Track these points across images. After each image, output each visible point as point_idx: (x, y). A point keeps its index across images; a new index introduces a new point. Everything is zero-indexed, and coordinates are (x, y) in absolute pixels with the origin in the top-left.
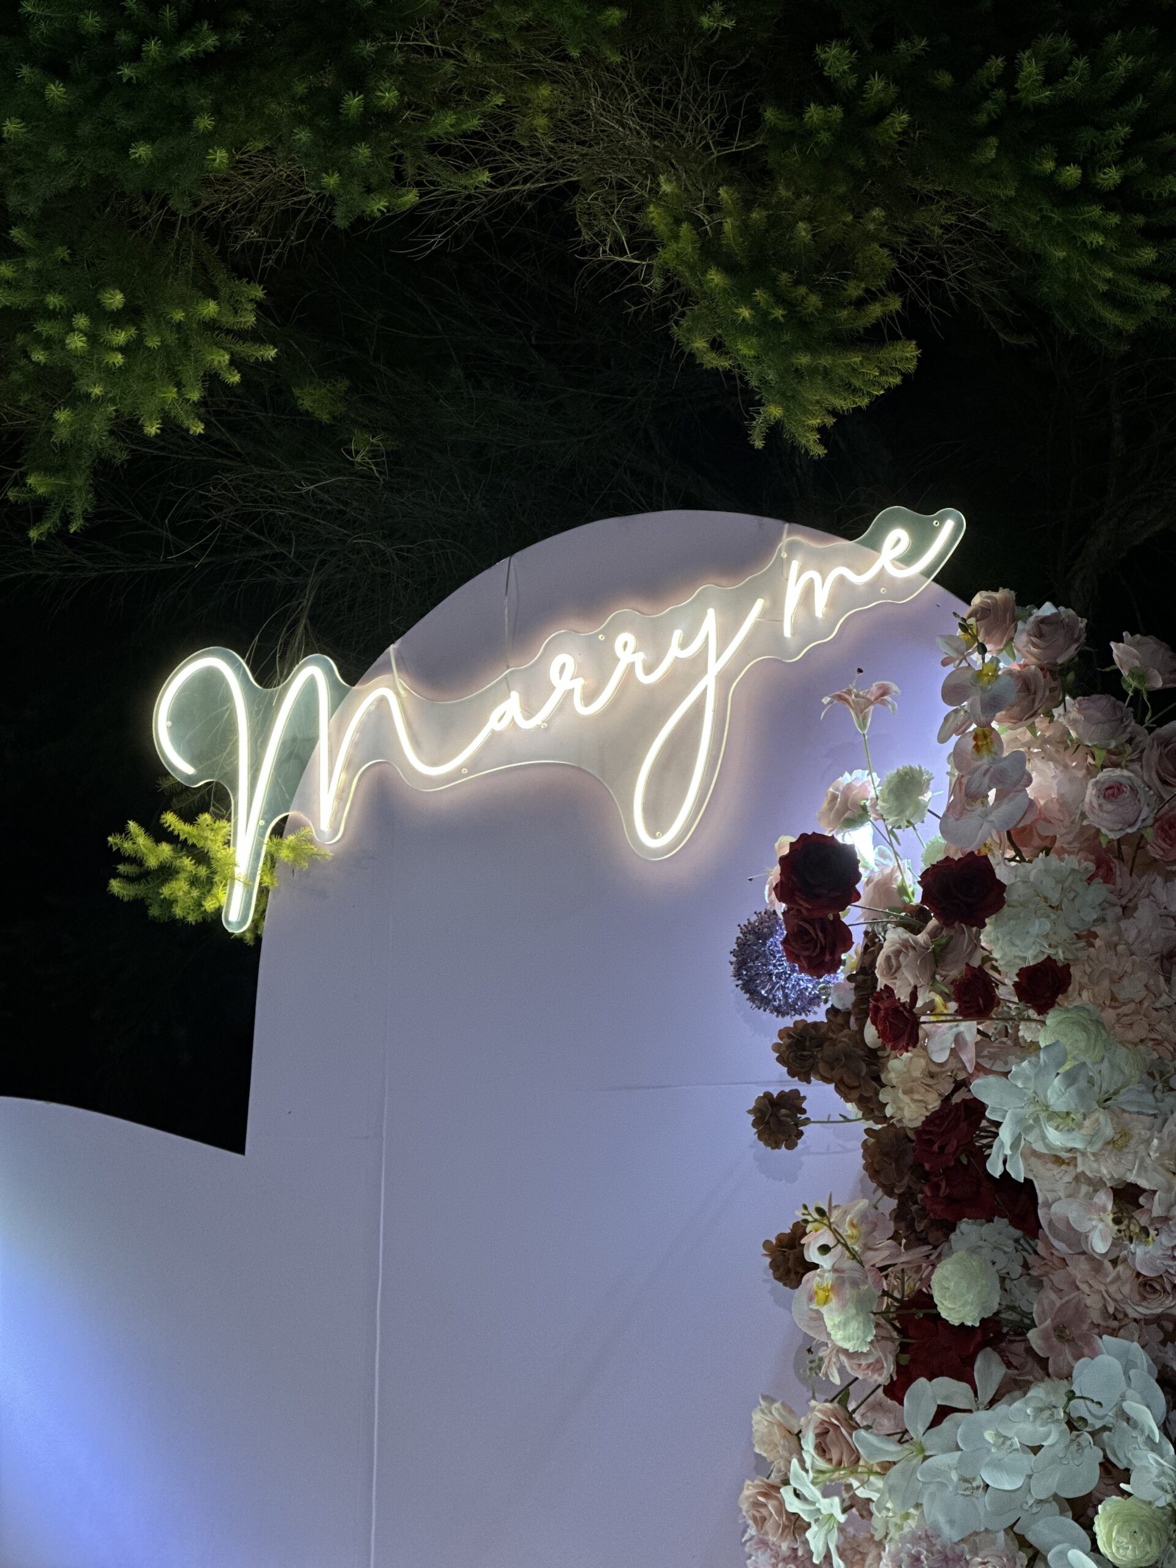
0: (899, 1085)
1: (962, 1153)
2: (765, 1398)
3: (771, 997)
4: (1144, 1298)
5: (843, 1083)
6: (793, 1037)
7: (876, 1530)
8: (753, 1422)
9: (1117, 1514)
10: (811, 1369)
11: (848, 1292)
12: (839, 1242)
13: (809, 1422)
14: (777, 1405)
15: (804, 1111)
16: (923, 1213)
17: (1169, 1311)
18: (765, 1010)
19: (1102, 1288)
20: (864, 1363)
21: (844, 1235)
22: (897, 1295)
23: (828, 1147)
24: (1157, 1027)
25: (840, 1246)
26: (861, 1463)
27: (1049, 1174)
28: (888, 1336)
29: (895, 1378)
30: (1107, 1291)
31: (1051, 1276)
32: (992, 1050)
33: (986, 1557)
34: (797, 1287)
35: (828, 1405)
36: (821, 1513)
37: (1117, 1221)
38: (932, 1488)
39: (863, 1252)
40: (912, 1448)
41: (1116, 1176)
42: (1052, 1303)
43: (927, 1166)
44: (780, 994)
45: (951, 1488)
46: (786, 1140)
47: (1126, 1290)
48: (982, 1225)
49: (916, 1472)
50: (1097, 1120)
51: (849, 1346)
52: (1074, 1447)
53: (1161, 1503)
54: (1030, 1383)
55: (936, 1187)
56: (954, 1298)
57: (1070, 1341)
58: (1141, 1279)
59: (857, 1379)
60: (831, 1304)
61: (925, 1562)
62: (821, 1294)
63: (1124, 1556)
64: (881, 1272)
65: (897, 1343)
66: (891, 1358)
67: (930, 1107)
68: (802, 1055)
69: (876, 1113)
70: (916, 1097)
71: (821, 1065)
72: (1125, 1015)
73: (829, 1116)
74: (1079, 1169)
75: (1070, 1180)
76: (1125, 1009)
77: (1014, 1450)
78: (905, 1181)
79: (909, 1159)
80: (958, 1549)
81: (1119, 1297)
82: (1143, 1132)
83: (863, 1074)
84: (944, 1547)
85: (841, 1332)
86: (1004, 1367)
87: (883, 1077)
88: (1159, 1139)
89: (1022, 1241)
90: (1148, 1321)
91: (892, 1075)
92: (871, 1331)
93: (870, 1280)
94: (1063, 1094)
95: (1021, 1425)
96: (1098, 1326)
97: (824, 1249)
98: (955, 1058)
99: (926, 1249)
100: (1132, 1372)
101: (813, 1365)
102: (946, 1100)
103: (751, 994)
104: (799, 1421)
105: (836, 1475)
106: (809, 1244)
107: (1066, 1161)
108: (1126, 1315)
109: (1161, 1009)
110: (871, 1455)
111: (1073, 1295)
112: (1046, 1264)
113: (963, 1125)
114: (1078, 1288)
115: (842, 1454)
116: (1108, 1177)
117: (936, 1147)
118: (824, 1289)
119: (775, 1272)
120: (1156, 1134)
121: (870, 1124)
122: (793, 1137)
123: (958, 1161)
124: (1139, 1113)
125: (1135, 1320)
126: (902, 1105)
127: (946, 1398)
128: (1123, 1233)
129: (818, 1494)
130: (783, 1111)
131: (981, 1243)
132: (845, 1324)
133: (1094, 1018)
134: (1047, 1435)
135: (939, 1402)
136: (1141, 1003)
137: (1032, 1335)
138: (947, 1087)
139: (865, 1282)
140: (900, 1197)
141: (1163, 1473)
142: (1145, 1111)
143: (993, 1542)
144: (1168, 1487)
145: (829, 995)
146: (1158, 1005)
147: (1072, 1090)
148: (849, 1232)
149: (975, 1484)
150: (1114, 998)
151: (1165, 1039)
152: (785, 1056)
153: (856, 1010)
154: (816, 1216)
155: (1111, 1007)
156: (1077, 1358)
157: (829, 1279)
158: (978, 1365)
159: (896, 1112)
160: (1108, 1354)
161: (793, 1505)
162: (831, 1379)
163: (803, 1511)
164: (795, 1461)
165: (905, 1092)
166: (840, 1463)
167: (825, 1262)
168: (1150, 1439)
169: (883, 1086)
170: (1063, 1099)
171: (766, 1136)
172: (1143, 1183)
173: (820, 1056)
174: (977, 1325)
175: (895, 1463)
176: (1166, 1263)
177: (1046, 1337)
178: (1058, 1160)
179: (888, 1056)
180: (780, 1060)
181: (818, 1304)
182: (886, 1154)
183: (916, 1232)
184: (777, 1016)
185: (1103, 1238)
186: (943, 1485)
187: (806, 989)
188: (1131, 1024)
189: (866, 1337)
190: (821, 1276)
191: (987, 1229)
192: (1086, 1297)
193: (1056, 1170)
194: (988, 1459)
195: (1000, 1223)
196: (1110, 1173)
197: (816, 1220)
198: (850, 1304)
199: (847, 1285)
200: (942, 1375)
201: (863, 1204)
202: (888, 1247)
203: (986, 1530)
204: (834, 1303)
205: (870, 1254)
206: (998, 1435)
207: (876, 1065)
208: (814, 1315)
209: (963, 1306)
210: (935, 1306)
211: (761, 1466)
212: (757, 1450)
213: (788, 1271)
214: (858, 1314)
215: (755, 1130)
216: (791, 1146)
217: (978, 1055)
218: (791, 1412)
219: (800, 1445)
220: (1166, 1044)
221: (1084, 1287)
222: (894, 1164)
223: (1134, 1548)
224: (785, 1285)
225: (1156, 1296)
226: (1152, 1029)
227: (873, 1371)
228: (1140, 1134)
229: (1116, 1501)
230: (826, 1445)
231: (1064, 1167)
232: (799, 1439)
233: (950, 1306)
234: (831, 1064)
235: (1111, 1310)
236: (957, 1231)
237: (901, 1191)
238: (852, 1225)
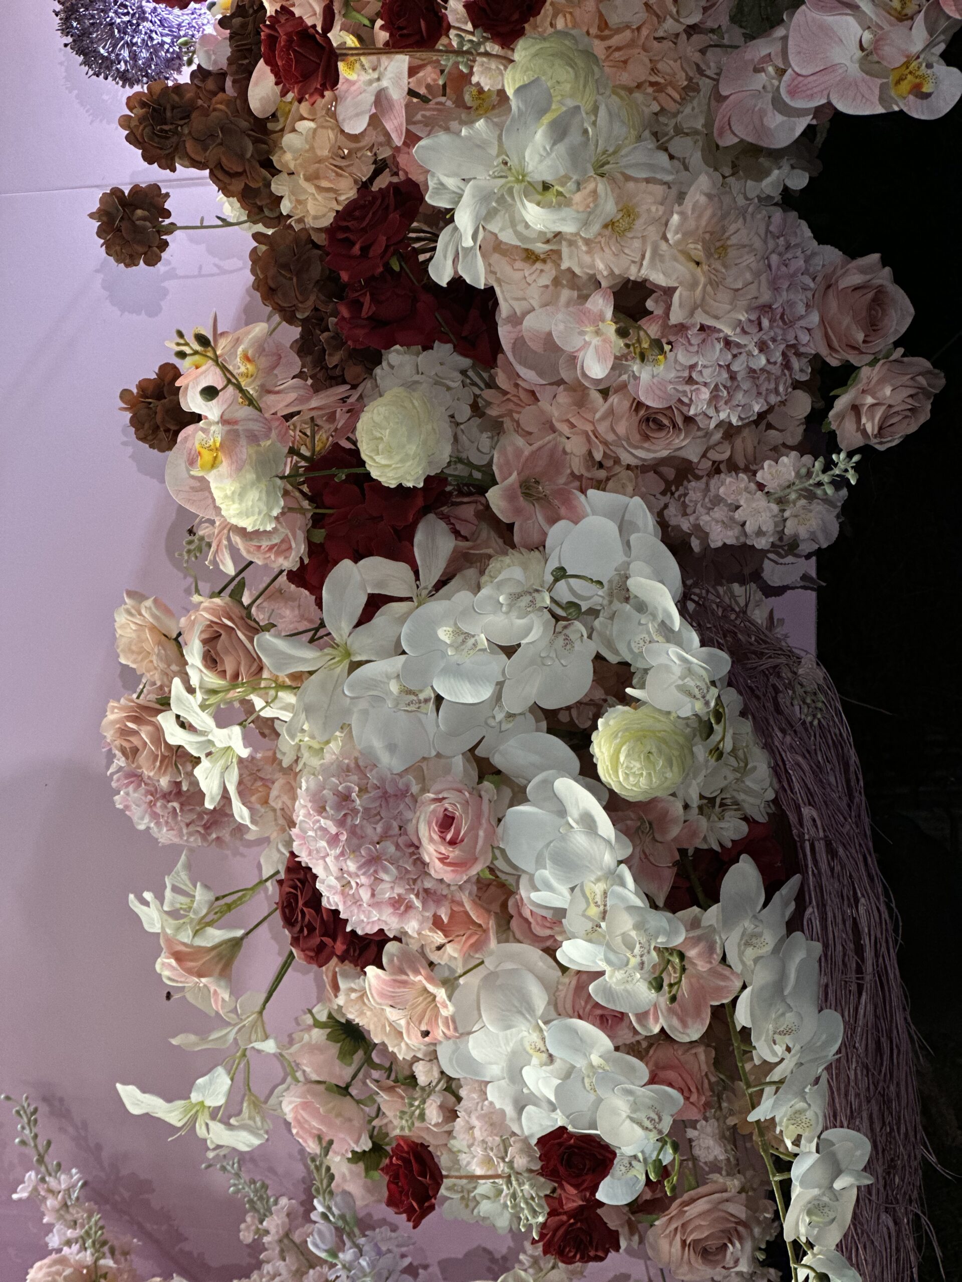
0: (299, 169)
1: (393, 255)
2: (130, 594)
3: (113, 56)
4: (647, 438)
5: (222, 168)
6: (149, 106)
7: (284, 754)
8: (117, 625)
9: (627, 730)
10: (189, 552)
11: (244, 450)
12: (229, 381)
13: (193, 623)
14: (149, 603)
15: (168, 214)
16: (338, 342)
17: (678, 453)
18: (106, 78)
19: (589, 428)
20: (265, 544)
21: (235, 372)
22: (304, 451)
23: (200, 268)
24: (660, 66)
25: (231, 388)
26: (265, 675)
27: (519, 275)
28: (296, 506)
29: (306, 561)
30: (595, 432)
31: (516, 416)
32: (428, 113)
33: (440, 792)
34: (170, 448)
35: (217, 600)
36: (214, 745)
37: (622, 333)
38: (363, 704)
39: (261, 396)
40: (335, 652)
41: (617, 272)
42: (518, 452)
43: (345, 276)
44: (125, 53)
45: (390, 704)
46: (145, 254)
47: (621, 429)
48: (418, 354)
49: (343, 683)
50: (595, 192)
51: (248, 524)
52: (560, 641)
53: (686, 712)
54: (490, 557)
55: (356, 306)
56: (389, 452)
57: (543, 500)
58: (642, 413)
59: (251, 563)
60: (220, 469)
61: (358, 802)
62: (207, 456)
63: (634, 785)
64: (287, 421)
65: (309, 515)
66: (301, 535)
67: (342, 198)
68: (162, 131)
69: (267, 212)
70: (325, 184)
71: (190, 146)
72: (618, 49)
73: (202, 220)
74: (564, 266)
75: (548, 282)
76: (615, 41)
77: (480, 650)
78: (310, 303)
79: (316, 272)
80: (401, 784)
81: (611, 437)
82: (653, 209)
83: (248, 155)
84: (382, 780)
85: (236, 506)
86: (453, 537)
87: (274, 159)
88: (681, 214)
89: (470, 373)
90: (644, 469)
91: (288, 157)
92: (278, 502)
93: (274, 434)
94: (548, 154)
95: (490, 618)
96: (580, 478)
97: (210, 393)
98: (375, 128)
99: (342, 389)
100: (633, 538)
101: (192, 547)
102: (364, 187)
103: (85, 55)
104: (178, 622)
105: (232, 694)
106: (187, 388)
107: (542, 256)
108: (617, 461)
109: (663, 38)
110: (279, 667)
111: (547, 439)
112: (508, 399)
113: (394, 216)
114: (553, 430)
115: (239, 664)
116: (605, 273)
117: (356, 250)
118: (210, 449)
119: (137, 430)
120: (676, 207)
121: (260, 228)
122: (155, 249)
123: (387, 267)
124: (648, 181)
125: (629, 467)
126: (302, 198)
127: (380, 584)
128: (632, 349)
129: (210, 723)
130: (139, 212)
131: (417, 378)
132: (241, 495)
133: (581, 47)
134: (528, 631)
135: (370, 591)
136: (639, 29)
137: (494, 496)
138: (365, 171)
139: (267, 437)
140: (304, 323)
141: (689, 671)
142: (659, 176)
143: (447, 770)
144: (696, 692)
145: (194, 52)
146: (660, 33)
147: (561, 148)
148: (243, 369)
149: (422, 696)
150: (603, 24)
151: (671, 83)
152: (138, 134)
153: (234, 67)
154: (197, 347)
155: (597, 37)
156: (553, 521)
157: (216, 434)
158: (419, 537)
159: (295, 207)
160: (594, 513)
161: (175, 736)
162: (221, 567)
163: (190, 743)
164: (177, 683)
165: (307, 179)
166: (236, 676)
167: (211, 411)
168: (665, 630)
169: (275, 172)
170: (548, 162)
171: (118, 248)
172: (659, 278)
173: (186, 131)
174: (421, 485)
175: (311, 673)
176: (680, 388)
177: (510, 497)
178: (531, 257)
179: (282, 130)
180: (131, 139)
181: (203, 467)
182: (285, 266)
183: (327, 368)
184: (123, 86)
185: (600, 358)
186: (378, 699)
187: (162, 44)
188: (625, 62)
189: (271, 509)
190: (203, 430)
191: (425, 358)
192: (564, 440)
193: (529, 271)
194: (442, 664)
195: (443, 351)
196: (608, 267)
197: (196, 353)
198: (247, 467)
199: (243, 441)
200: (372, 555)
201: (259, 329)
202: (294, 388)
203: (439, 755)
204: (225, 467)
205: (271, 398)
206: (458, 632)
207: (265, 143)
208: (197, 484)
209: (402, 461)
210: (363, 463)
211: (129, 678)
212: (123, 661)
213: (156, 428)
214: (259, 479)
215: (102, 241)
216: (152, 261)
217: (409, 121)
218: (168, 611)
219: (183, 655)
220: (670, 90)
221: (564, 428)
222: (295, 280)
223: (650, 774)
224: (151, 446)
225: (662, 434)
226: (654, 70)
227: (278, 554)
228: (649, 211)
229: (624, 712)
230: (217, 654)
231: (538, 265)
232: (179, 646)
233: (384, 462)
234: (203, 142)
235: (598, 456)
236: (384, 364)
237: (306, 314)
238: (247, 358)
